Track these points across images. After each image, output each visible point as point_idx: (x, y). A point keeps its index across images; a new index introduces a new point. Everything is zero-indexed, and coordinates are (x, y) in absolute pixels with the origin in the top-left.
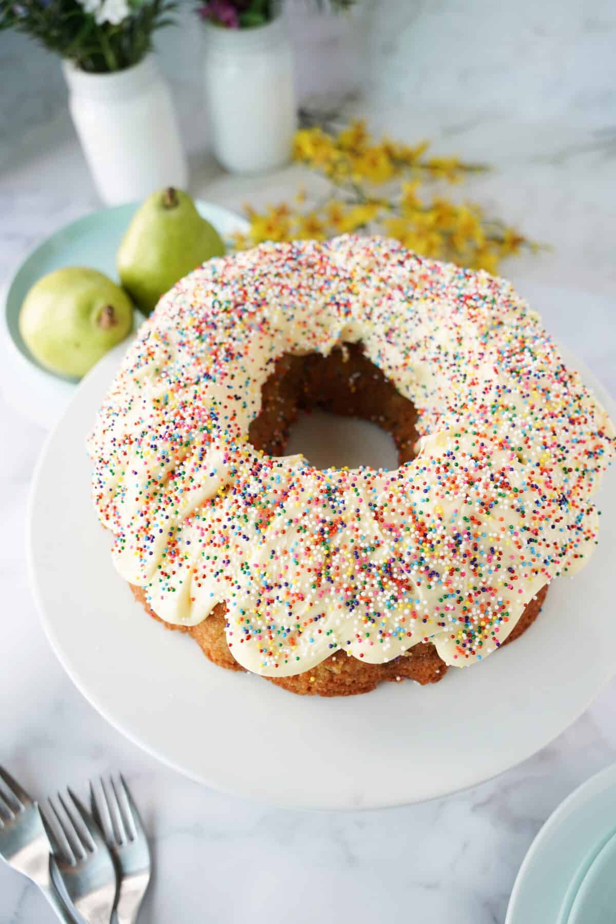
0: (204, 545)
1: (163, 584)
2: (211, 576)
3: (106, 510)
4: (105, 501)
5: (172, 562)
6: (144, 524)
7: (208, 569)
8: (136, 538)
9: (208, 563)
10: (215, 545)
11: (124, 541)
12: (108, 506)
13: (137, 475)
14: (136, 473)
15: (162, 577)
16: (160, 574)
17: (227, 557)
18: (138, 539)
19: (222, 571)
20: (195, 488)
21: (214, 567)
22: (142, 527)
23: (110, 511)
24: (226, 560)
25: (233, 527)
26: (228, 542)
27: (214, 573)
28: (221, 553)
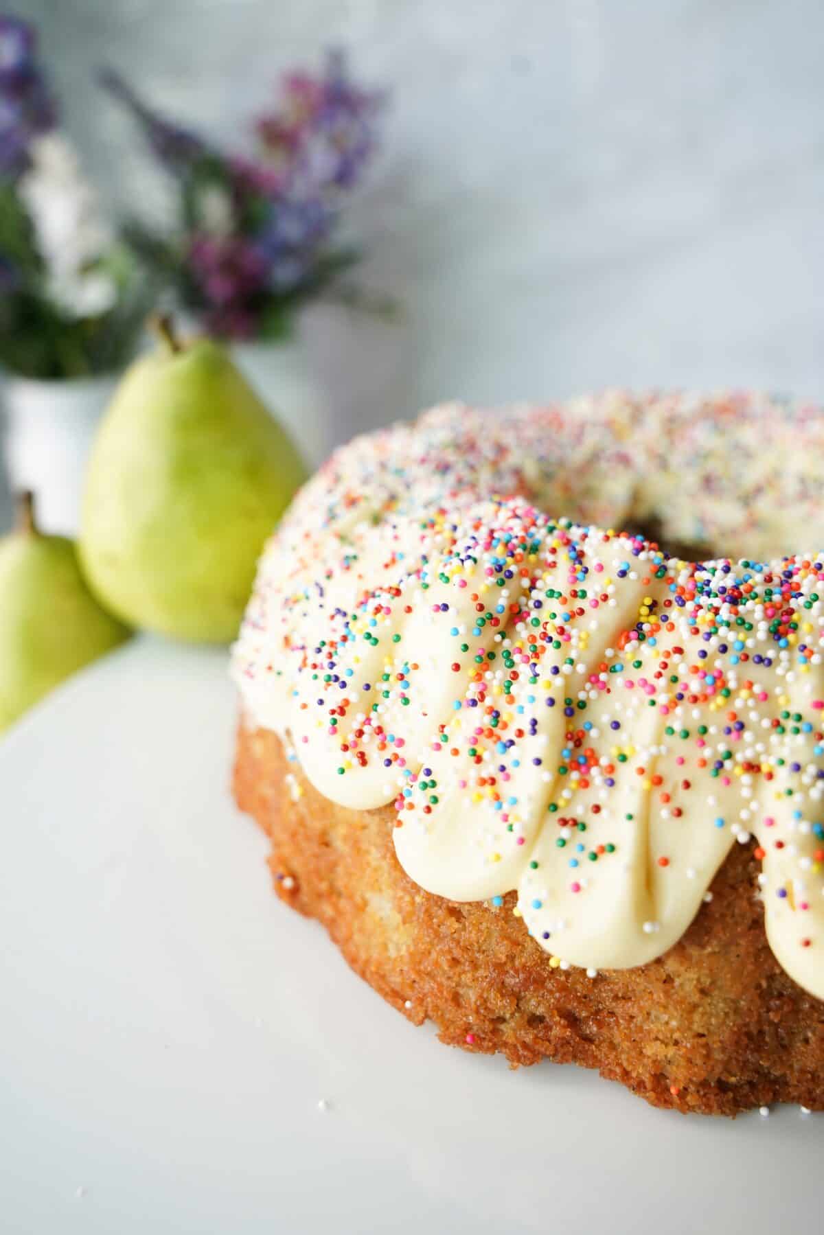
0: (667, 710)
1: (572, 851)
2: (703, 778)
3: (356, 745)
4: (354, 720)
5: (585, 784)
6: (487, 720)
7: (693, 763)
8: (473, 759)
9: (688, 748)
10: (695, 699)
11: (434, 784)
12: (360, 733)
13: (451, 610)
14: (445, 607)
15: (565, 832)
16: (558, 826)
17: (734, 716)
18: (479, 760)
19: (729, 755)
20: (596, 604)
21: (707, 753)
22: (480, 731)
23: (369, 744)
24: (732, 725)
25: (724, 649)
26: (724, 684)
27: (711, 767)
28: (715, 713)
